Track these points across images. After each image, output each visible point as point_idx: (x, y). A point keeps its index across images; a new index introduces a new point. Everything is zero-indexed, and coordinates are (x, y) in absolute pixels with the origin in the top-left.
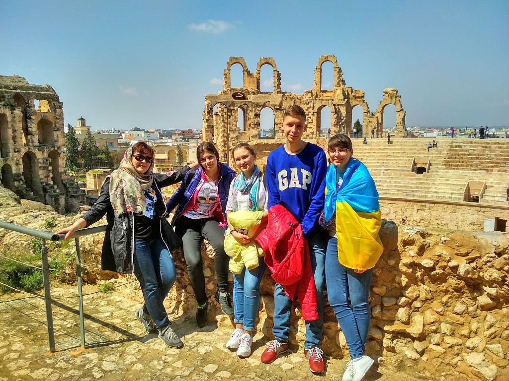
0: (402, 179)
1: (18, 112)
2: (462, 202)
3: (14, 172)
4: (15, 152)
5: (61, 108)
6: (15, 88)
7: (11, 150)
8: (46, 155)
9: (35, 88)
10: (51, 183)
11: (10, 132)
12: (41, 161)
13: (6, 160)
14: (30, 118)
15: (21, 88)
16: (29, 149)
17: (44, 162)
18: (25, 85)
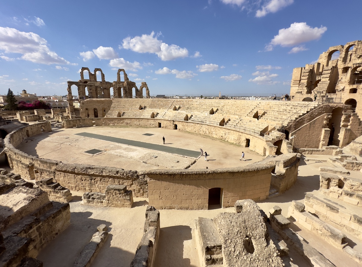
0: (135, 112)
2: (150, 118)
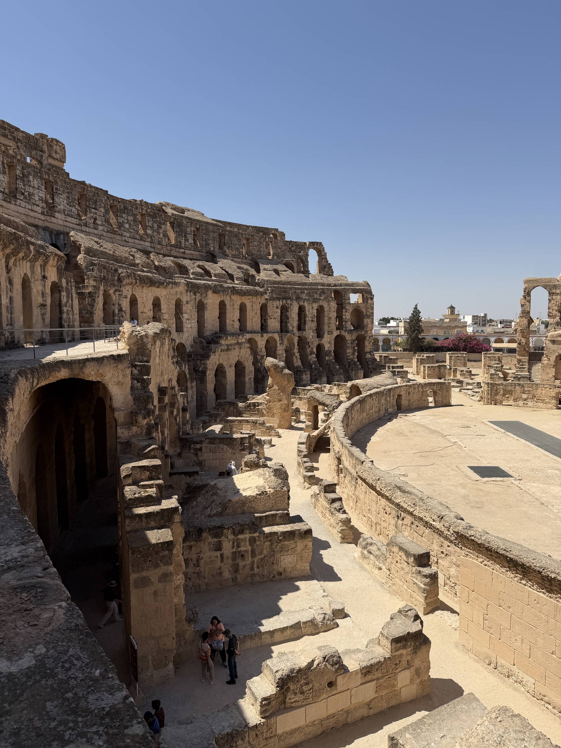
1: (334, 305)
3: (326, 349)
4: (328, 334)
5: (372, 299)
6: (335, 285)
7: (326, 333)
8: (354, 337)
9: (352, 284)
10: (356, 360)
11: (326, 319)
12: (349, 342)
13: (321, 340)
14: (345, 308)
15: (341, 285)
16: (340, 332)
17: (352, 343)
18: (344, 282)
